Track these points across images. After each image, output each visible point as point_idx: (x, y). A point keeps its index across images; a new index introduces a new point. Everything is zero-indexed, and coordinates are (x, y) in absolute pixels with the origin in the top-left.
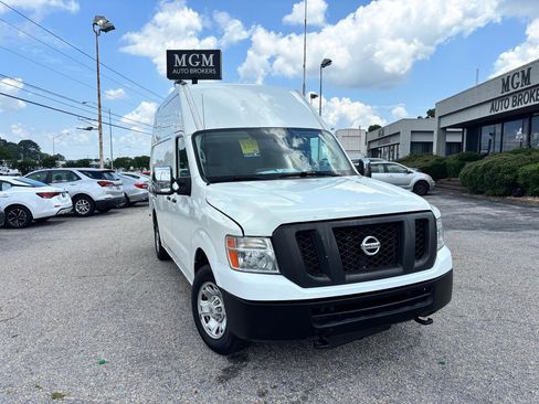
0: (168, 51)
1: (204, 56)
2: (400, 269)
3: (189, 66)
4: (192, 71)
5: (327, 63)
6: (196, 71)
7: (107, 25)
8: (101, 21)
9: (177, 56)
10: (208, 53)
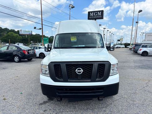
0: (89, 12)
1: (98, 12)
2: (90, 80)
3: (94, 16)
4: (95, 17)
5: (140, 11)
6: (96, 17)
7: (73, 7)
8: (71, 5)
9: (91, 13)
10: (99, 11)
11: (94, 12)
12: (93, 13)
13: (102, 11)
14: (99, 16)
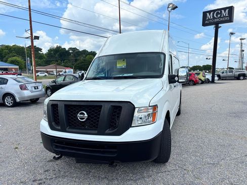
0: (204, 12)
1: (223, 11)
3: (214, 18)
4: (215, 20)
6: (218, 20)
7: (174, 7)
8: (171, 5)
9: (208, 14)
10: (225, 9)
11: (214, 11)
12: (212, 13)
13: (231, 9)
14: (225, 17)
